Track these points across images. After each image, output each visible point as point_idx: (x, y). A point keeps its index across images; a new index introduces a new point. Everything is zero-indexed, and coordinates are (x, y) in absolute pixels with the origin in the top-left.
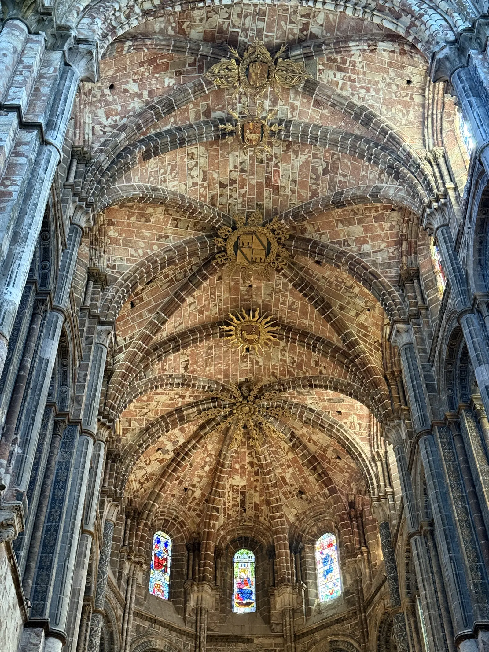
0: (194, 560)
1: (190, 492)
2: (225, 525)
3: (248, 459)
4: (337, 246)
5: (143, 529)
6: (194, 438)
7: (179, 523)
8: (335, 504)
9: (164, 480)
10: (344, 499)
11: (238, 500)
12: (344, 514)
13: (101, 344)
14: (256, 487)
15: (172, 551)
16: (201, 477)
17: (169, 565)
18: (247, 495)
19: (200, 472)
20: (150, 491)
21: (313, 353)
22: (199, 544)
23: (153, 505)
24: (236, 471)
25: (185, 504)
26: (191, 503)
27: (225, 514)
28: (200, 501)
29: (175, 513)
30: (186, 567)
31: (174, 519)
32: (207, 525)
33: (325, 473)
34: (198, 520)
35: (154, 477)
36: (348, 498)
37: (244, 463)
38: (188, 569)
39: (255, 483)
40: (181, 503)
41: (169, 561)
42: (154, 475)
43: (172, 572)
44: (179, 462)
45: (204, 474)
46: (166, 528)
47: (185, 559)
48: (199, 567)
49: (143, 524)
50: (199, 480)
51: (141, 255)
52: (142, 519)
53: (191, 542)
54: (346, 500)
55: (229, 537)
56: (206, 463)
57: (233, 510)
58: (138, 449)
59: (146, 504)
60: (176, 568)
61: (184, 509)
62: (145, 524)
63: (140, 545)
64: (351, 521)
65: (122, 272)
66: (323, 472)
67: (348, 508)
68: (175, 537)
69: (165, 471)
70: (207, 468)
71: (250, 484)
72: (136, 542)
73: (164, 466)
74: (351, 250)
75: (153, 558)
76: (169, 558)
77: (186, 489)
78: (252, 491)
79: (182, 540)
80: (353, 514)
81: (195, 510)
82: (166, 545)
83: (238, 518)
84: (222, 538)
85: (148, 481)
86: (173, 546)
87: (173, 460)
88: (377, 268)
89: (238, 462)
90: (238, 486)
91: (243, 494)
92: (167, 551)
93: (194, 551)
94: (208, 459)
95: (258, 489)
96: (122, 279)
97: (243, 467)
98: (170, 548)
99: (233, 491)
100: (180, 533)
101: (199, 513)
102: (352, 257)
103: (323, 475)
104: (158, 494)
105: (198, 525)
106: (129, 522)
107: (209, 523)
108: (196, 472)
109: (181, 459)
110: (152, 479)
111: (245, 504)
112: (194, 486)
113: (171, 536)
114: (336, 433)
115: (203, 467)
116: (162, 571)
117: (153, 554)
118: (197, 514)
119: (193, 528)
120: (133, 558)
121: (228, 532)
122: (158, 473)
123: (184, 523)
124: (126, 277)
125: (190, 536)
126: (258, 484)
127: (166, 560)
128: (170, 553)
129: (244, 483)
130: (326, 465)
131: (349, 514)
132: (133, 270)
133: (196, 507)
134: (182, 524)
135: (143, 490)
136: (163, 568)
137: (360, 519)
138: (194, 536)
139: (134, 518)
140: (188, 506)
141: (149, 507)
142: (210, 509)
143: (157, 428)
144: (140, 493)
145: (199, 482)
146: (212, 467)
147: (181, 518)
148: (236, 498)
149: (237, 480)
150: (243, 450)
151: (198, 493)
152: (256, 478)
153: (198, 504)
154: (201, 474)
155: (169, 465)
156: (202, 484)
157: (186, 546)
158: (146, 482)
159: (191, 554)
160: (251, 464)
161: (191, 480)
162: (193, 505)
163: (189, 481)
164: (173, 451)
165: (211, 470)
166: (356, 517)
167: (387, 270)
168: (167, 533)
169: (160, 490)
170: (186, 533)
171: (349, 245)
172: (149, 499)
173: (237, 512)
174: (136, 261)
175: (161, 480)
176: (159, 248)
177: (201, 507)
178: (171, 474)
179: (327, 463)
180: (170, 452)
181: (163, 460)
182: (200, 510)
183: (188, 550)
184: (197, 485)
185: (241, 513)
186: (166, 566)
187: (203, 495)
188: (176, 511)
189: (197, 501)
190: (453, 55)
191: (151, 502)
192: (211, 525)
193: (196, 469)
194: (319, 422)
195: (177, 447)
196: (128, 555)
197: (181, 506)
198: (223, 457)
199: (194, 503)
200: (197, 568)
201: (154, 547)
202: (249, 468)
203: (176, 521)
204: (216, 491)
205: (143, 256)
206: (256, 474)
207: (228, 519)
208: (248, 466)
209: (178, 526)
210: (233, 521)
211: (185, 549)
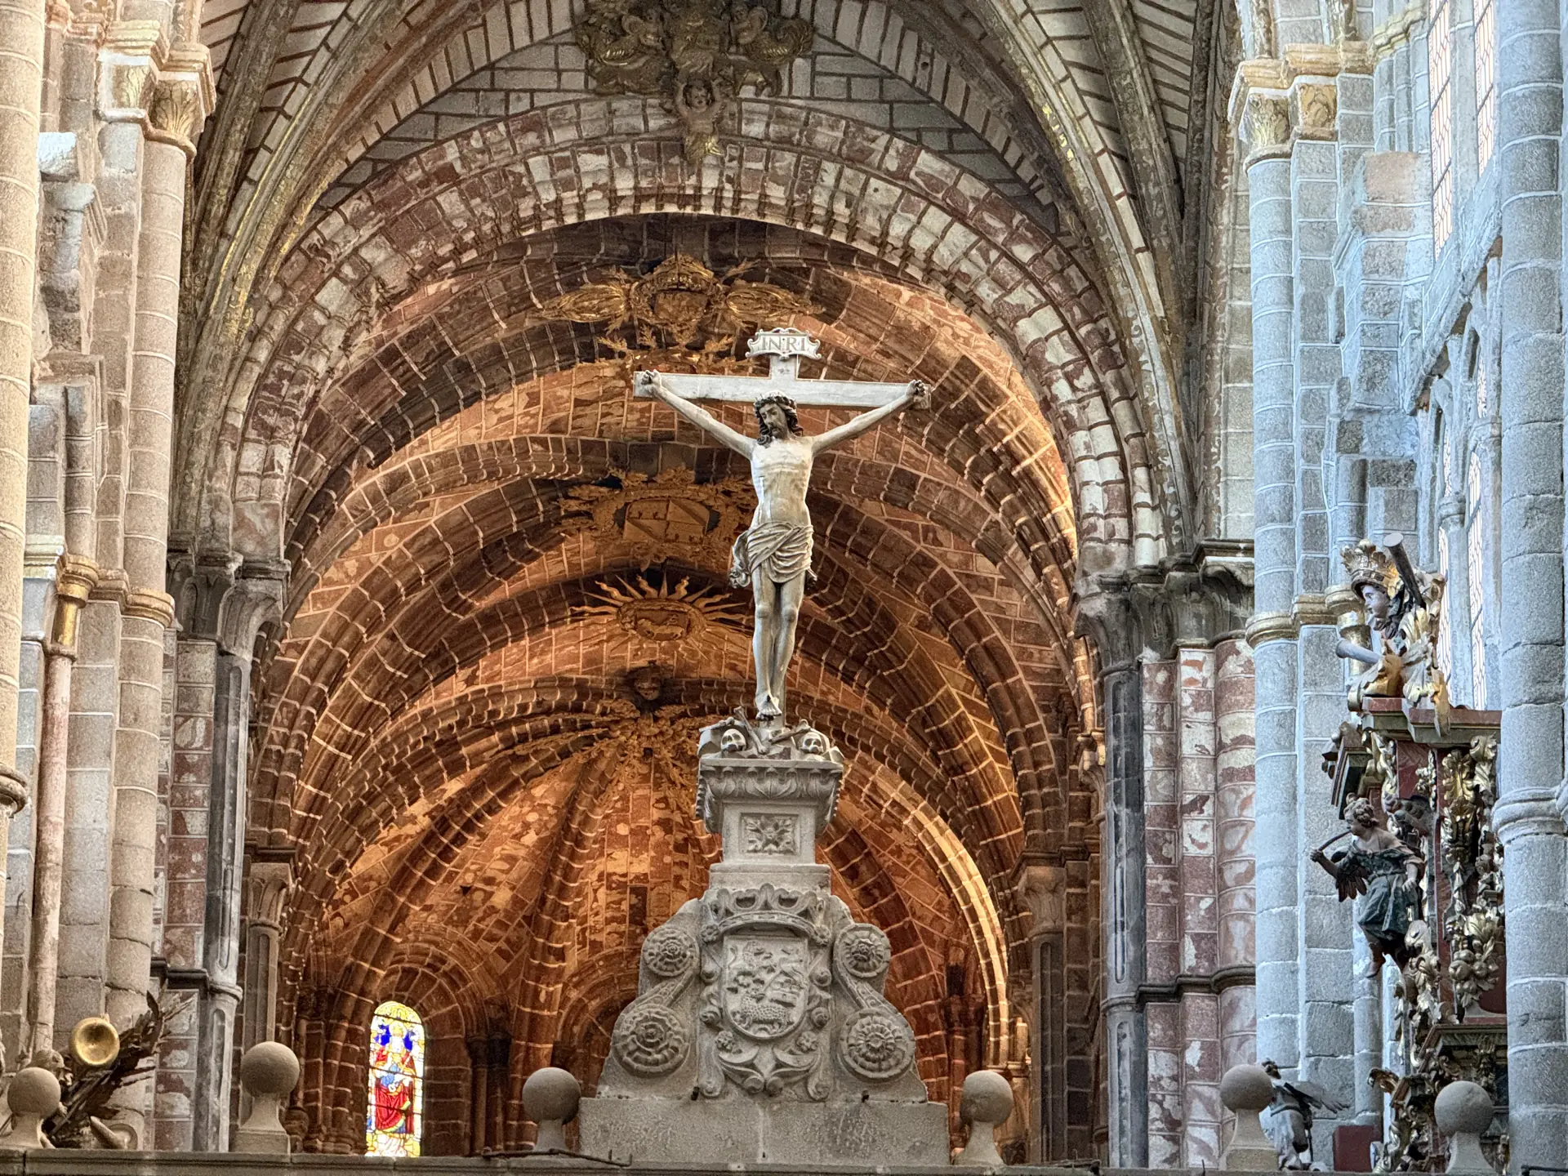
0: (490, 1093)
1: (478, 897)
2: (585, 969)
3: (656, 814)
4: (906, 535)
5: (346, 1049)
6: (492, 786)
7: (445, 974)
8: (906, 977)
9: (402, 900)
10: (935, 956)
11: (625, 906)
12: (930, 1009)
13: (263, 925)
14: (678, 878)
15: (429, 1059)
16: (511, 859)
17: (418, 1106)
18: (652, 896)
19: (509, 848)
20: (362, 926)
21: (843, 685)
22: (506, 1043)
23: (371, 975)
24: (621, 841)
25: (464, 923)
26: (479, 921)
27: (583, 944)
28: (509, 915)
29: (433, 948)
30: (466, 1113)
31: (429, 966)
32: (530, 994)
33: (884, 885)
34: (503, 966)
35: (373, 884)
36: (946, 954)
37: (643, 822)
38: (473, 1118)
39: (677, 870)
40: (450, 922)
41: (419, 1093)
42: (371, 878)
43: (427, 1128)
44: (447, 848)
45: (522, 853)
46: (406, 990)
47: (464, 1086)
48: (506, 1118)
49: (343, 1034)
50: (506, 866)
51: (352, 571)
52: (342, 1018)
53: (483, 1037)
54: (940, 960)
55: (594, 1004)
56: (527, 826)
57: (609, 929)
58: (330, 883)
59: (349, 969)
60: (437, 1118)
61: (460, 934)
62: (349, 1031)
63: (339, 1100)
64: (950, 1033)
65: (302, 640)
66: (876, 885)
67: (943, 989)
68: (434, 1013)
69: (404, 869)
70: (531, 838)
71: (662, 870)
72: (327, 1092)
73: (401, 856)
74: (942, 556)
75: (372, 1098)
76: (419, 1084)
77: (466, 890)
78: (668, 888)
79: (456, 1026)
80: (955, 1009)
81: (492, 939)
82: (408, 1044)
83: (623, 948)
84: (573, 1007)
85: (354, 896)
86: (429, 1044)
87: (429, 838)
88: (1006, 632)
89: (626, 822)
90: (625, 875)
91: (640, 893)
92: (411, 1065)
93: (490, 1063)
94: (532, 817)
95: (685, 883)
96: (304, 671)
97: (640, 834)
98: (418, 1051)
99: (609, 888)
100: (448, 1001)
101: (505, 946)
102: (944, 582)
103: (876, 893)
104: (386, 939)
105: (503, 980)
106: (304, 1024)
107: (537, 993)
108: (497, 850)
109: (453, 842)
110: (365, 890)
111: (644, 916)
112: (490, 881)
113: (422, 1012)
114: (913, 828)
115: (517, 837)
116: (399, 1131)
117: (372, 1083)
118: (499, 951)
119: (488, 990)
120: (319, 1144)
121: (591, 991)
122: (384, 873)
123: (461, 975)
124: (314, 661)
125: (480, 1013)
126: (686, 873)
127: (409, 1092)
128: (420, 1068)
129: (642, 866)
130: (888, 859)
131: (945, 1007)
132: (333, 631)
133: (495, 931)
134: (456, 977)
135: (339, 921)
136: (401, 1122)
137: (974, 1028)
138: (492, 1012)
139: (316, 1015)
140: (471, 927)
141: (360, 982)
142: (538, 953)
143: (383, 805)
144: (331, 931)
145: (507, 872)
146: (544, 834)
147: (452, 961)
148: (619, 902)
149: (623, 862)
150: (640, 792)
151: (502, 898)
152: (679, 857)
153: (501, 924)
154: (513, 852)
155: (416, 856)
156: (514, 874)
157: (468, 1046)
158: (347, 898)
159: (483, 1071)
160: (666, 825)
161: (480, 870)
162: (488, 925)
163: (475, 872)
164: (429, 814)
165: (541, 842)
166: (965, 1022)
167: (1032, 648)
168: (410, 1003)
169: (392, 930)
170: (468, 1004)
171: (937, 542)
172: (358, 952)
173: (621, 934)
174: (339, 593)
175: (394, 901)
176: (401, 538)
177: (510, 933)
178: (422, 882)
179: (892, 853)
180: (420, 818)
181: (397, 839)
182: (508, 941)
183: (473, 1054)
184: (502, 877)
185: (633, 937)
186: (409, 1113)
187: (516, 902)
188: (436, 944)
189: (501, 916)
190: (1113, 619)
191: (366, 966)
192: (542, 997)
193: (499, 841)
194: (865, 790)
195: (442, 802)
196: (307, 1138)
197: (450, 928)
198: (578, 818)
199: (491, 921)
200: (499, 1119)
201: (372, 1060)
202: (659, 834)
203: (436, 970)
204: (557, 905)
205: (359, 574)
206: (680, 848)
207: (593, 952)
208: (657, 828)
209: (444, 982)
210: (606, 958)
211: (465, 1053)
